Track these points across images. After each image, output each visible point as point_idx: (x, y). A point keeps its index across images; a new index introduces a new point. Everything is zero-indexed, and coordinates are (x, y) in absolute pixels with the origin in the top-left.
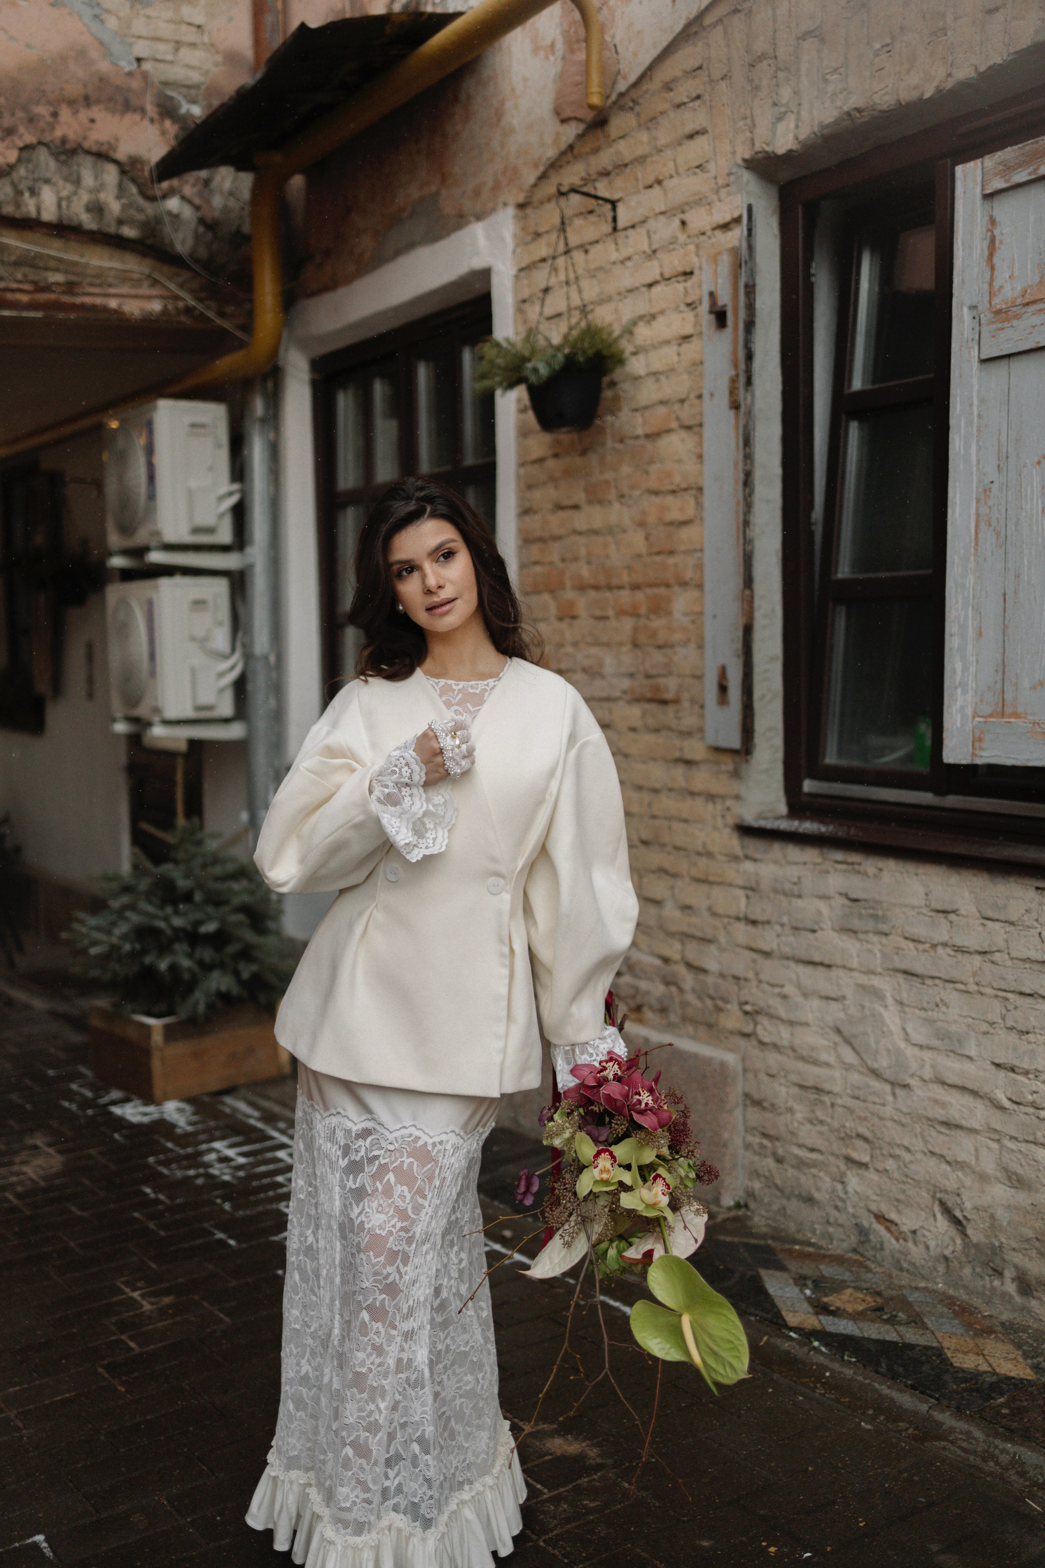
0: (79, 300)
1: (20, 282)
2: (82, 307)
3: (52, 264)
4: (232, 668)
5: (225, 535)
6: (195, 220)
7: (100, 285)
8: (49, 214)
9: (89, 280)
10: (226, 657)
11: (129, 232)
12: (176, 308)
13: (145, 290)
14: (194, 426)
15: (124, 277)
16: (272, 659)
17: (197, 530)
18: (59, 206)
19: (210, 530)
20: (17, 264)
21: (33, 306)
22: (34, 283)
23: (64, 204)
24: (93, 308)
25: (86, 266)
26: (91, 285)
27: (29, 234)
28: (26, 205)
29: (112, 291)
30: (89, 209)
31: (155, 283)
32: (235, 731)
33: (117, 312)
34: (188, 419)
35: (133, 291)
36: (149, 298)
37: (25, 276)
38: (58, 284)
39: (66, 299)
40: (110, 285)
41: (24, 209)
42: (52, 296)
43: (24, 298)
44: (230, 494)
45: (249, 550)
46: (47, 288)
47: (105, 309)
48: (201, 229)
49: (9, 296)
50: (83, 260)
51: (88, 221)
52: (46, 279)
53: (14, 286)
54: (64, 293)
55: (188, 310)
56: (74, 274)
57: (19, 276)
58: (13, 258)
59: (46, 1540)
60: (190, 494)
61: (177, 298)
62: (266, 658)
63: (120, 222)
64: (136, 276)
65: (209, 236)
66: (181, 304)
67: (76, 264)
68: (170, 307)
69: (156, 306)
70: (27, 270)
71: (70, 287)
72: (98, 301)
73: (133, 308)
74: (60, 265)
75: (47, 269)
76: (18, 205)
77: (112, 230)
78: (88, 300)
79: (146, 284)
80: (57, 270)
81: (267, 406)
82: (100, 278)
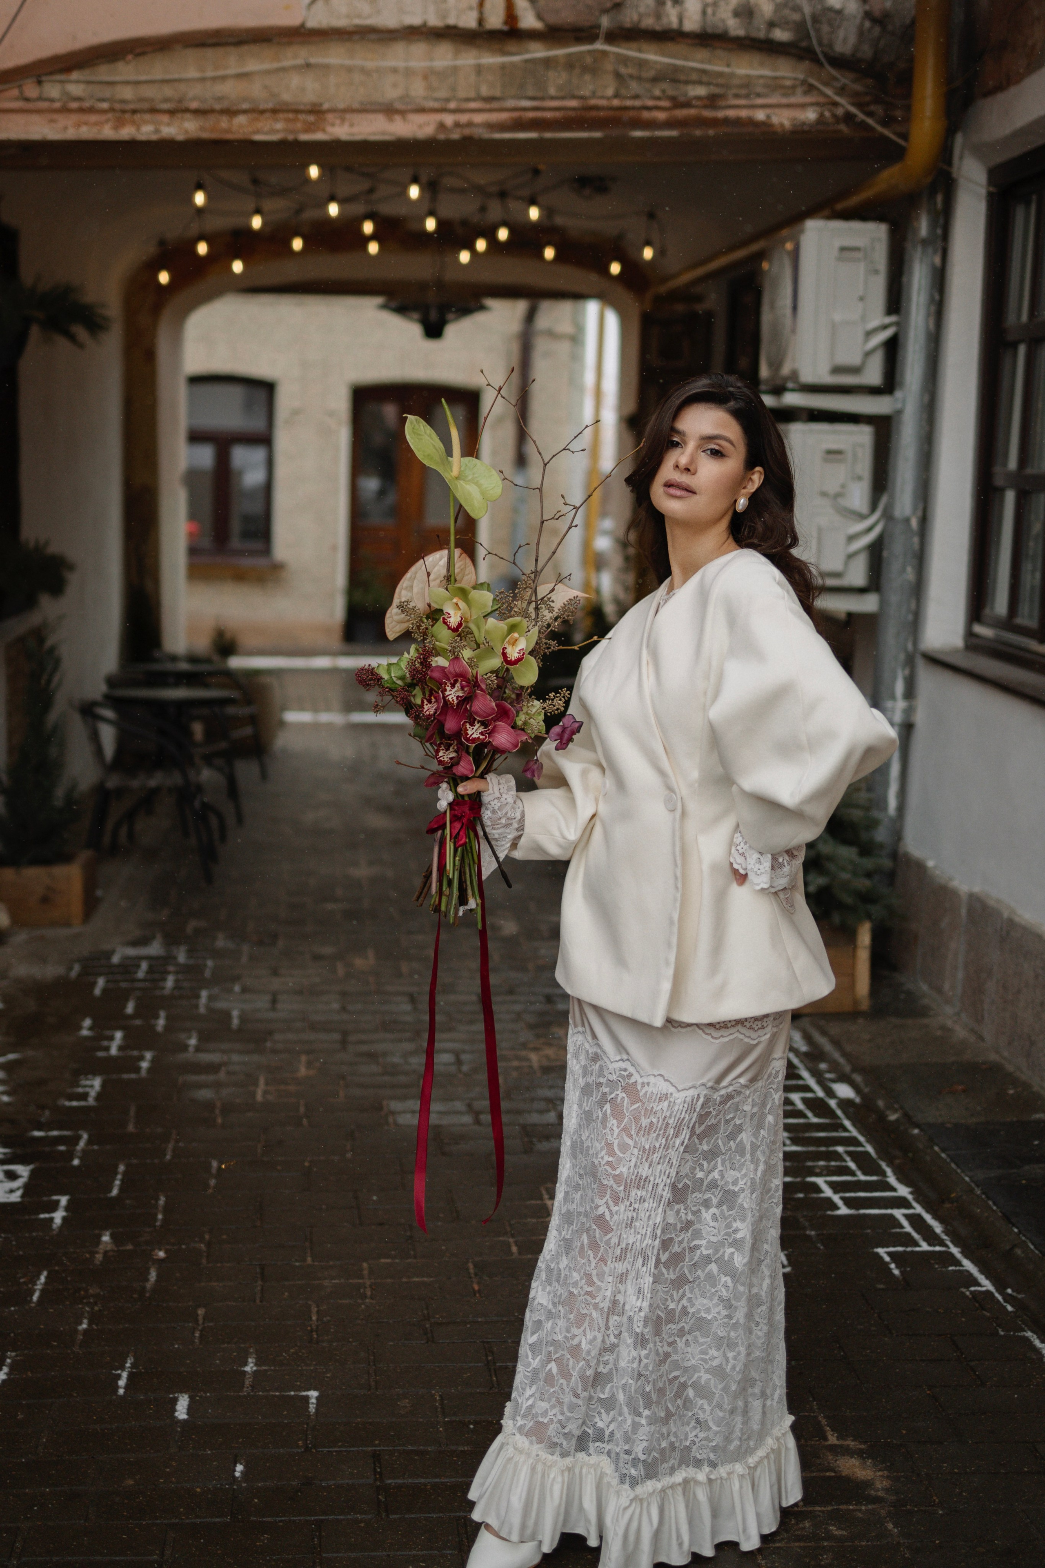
0: (721, 114)
1: (658, 98)
2: (726, 121)
3: (694, 77)
4: (870, 529)
5: (873, 376)
6: (860, 16)
7: (747, 96)
8: (691, 24)
9: (735, 91)
10: (862, 517)
11: (781, 35)
12: (834, 116)
13: (799, 98)
14: (843, 249)
15: (775, 85)
16: (914, 523)
17: (837, 370)
18: (704, 13)
19: (855, 370)
20: (655, 80)
21: (669, 124)
22: (673, 99)
23: (709, 11)
24: (738, 122)
25: (732, 75)
26: (737, 96)
27: (670, 46)
28: (668, 16)
29: (760, 101)
30: (736, 14)
31: (810, 89)
32: (868, 604)
33: (765, 124)
34: (838, 243)
35: (784, 101)
36: (803, 106)
37: (664, 91)
38: (698, 98)
39: (708, 113)
40: (758, 95)
41: (665, 21)
42: (692, 112)
43: (661, 116)
44: (885, 327)
45: (898, 394)
46: (687, 105)
47: (751, 122)
48: (867, 24)
49: (646, 115)
50: (726, 70)
51: (735, 27)
52: (686, 95)
53: (650, 103)
54: (705, 107)
55: (849, 118)
56: (717, 85)
57: (657, 92)
58: (651, 73)
59: (317, 1398)
60: (834, 327)
61: (836, 104)
62: (907, 521)
63: (771, 25)
64: (788, 83)
65: (877, 30)
66: (840, 111)
67: (721, 74)
68: (827, 114)
69: (811, 115)
70: (665, 85)
71: (712, 101)
72: (744, 113)
73: (783, 119)
74: (703, 79)
75: (687, 82)
76: (658, 16)
77: (762, 35)
78: (732, 113)
79: (799, 90)
80: (700, 83)
81: (933, 225)
82: (747, 87)
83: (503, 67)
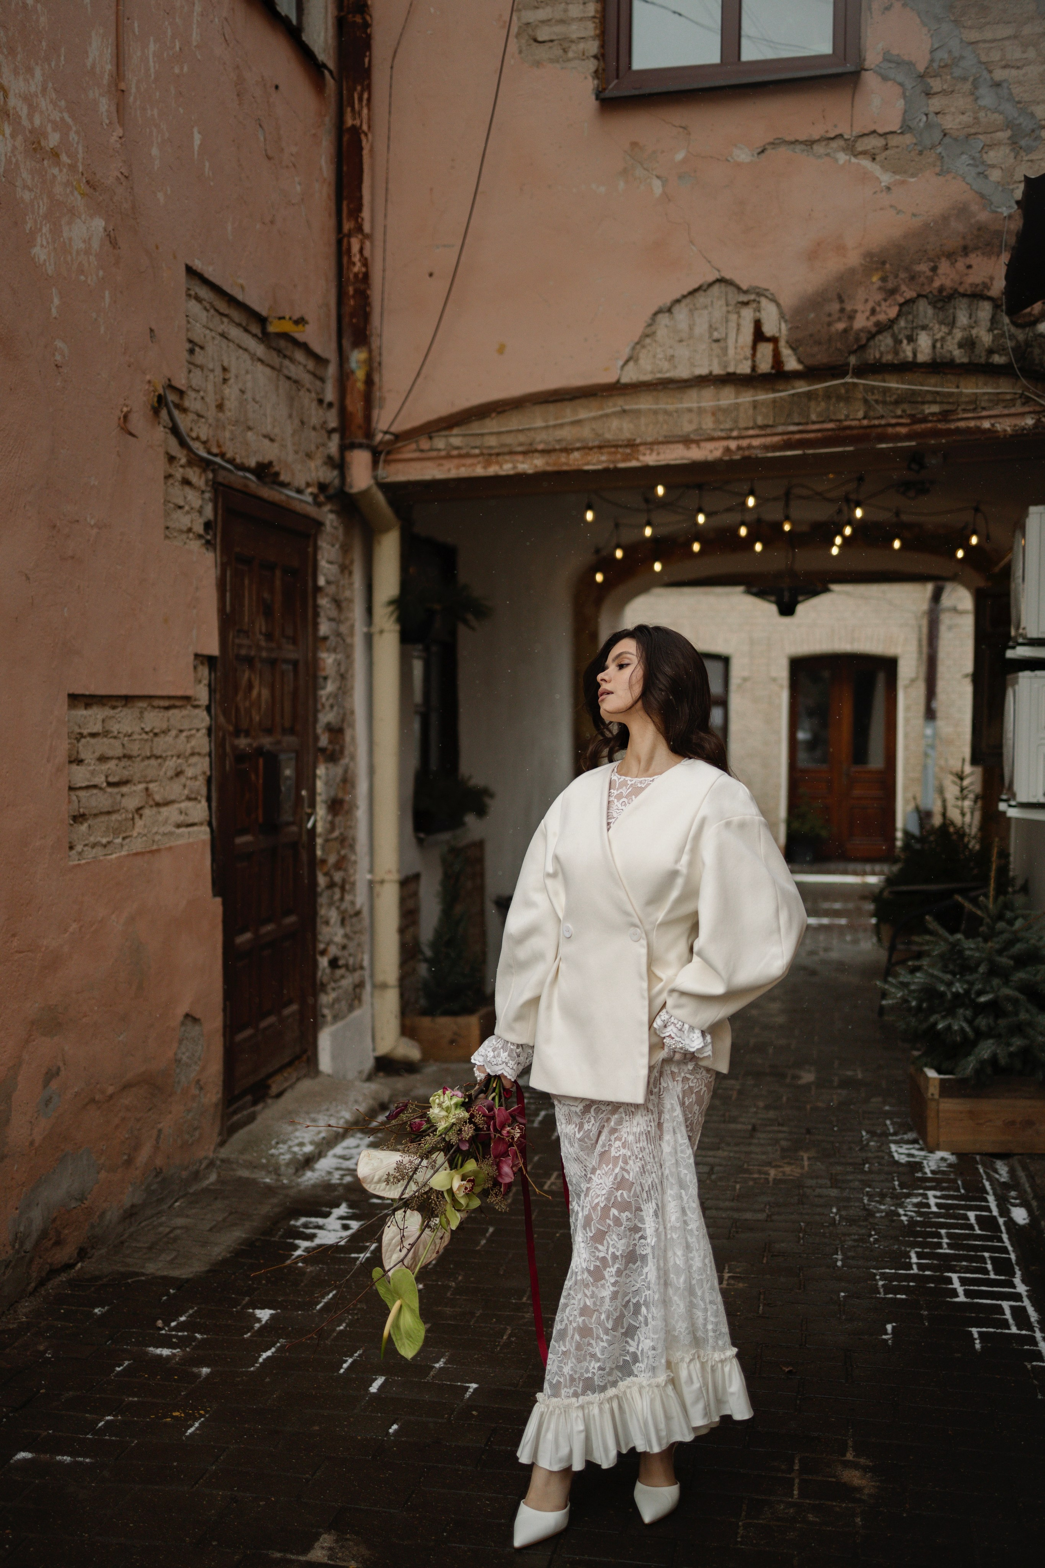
0: (952, 426)
1: (901, 417)
2: (958, 430)
3: (929, 398)
7: (974, 410)
8: (923, 356)
9: (963, 407)
11: (997, 359)
13: (1019, 409)
15: (997, 400)
18: (934, 347)
20: (897, 403)
21: (908, 437)
22: (912, 416)
23: (938, 345)
24: (968, 430)
25: (960, 394)
26: (965, 410)
27: (908, 376)
28: (904, 352)
29: (984, 413)
30: (960, 345)
31: (1027, 401)
33: (991, 431)
35: (1006, 412)
36: (1023, 415)
37: (904, 411)
38: (933, 414)
39: (940, 426)
40: (984, 409)
41: (902, 355)
42: (929, 425)
43: (903, 430)
46: (924, 420)
47: (978, 430)
49: (890, 430)
50: (955, 390)
51: (960, 356)
52: (923, 411)
53: (893, 421)
54: (939, 421)
56: (949, 403)
57: (899, 412)
58: (894, 397)
63: (990, 352)
64: (1008, 397)
67: (951, 394)
68: (1043, 420)
69: (1030, 421)
70: (905, 406)
71: (945, 416)
72: (972, 424)
73: (1005, 426)
74: (937, 397)
75: (923, 403)
76: (896, 353)
77: (983, 360)
78: (962, 424)
79: (1019, 402)
80: (934, 402)
82: (974, 403)
83: (774, 401)
